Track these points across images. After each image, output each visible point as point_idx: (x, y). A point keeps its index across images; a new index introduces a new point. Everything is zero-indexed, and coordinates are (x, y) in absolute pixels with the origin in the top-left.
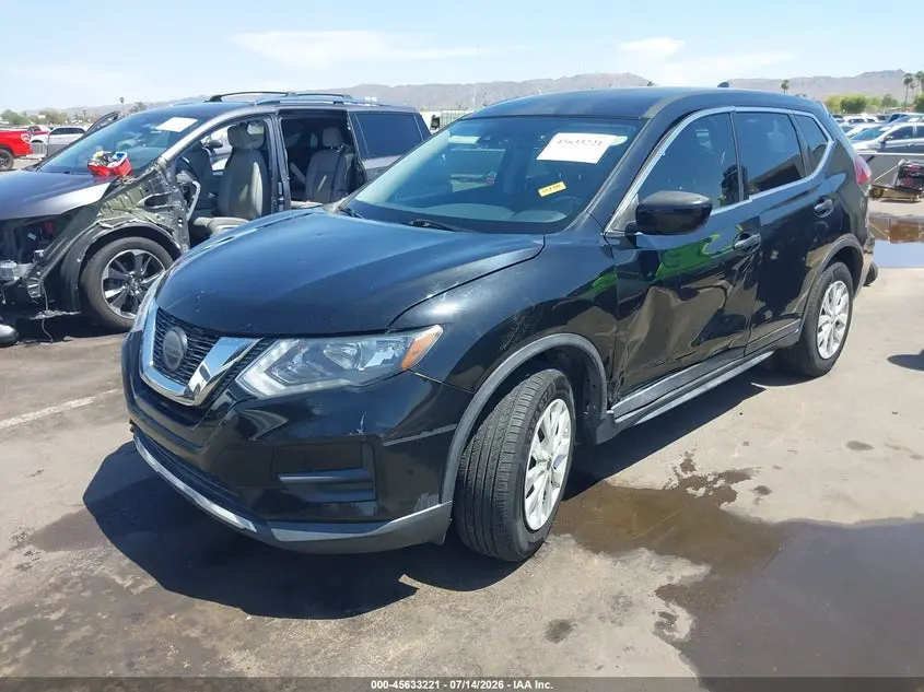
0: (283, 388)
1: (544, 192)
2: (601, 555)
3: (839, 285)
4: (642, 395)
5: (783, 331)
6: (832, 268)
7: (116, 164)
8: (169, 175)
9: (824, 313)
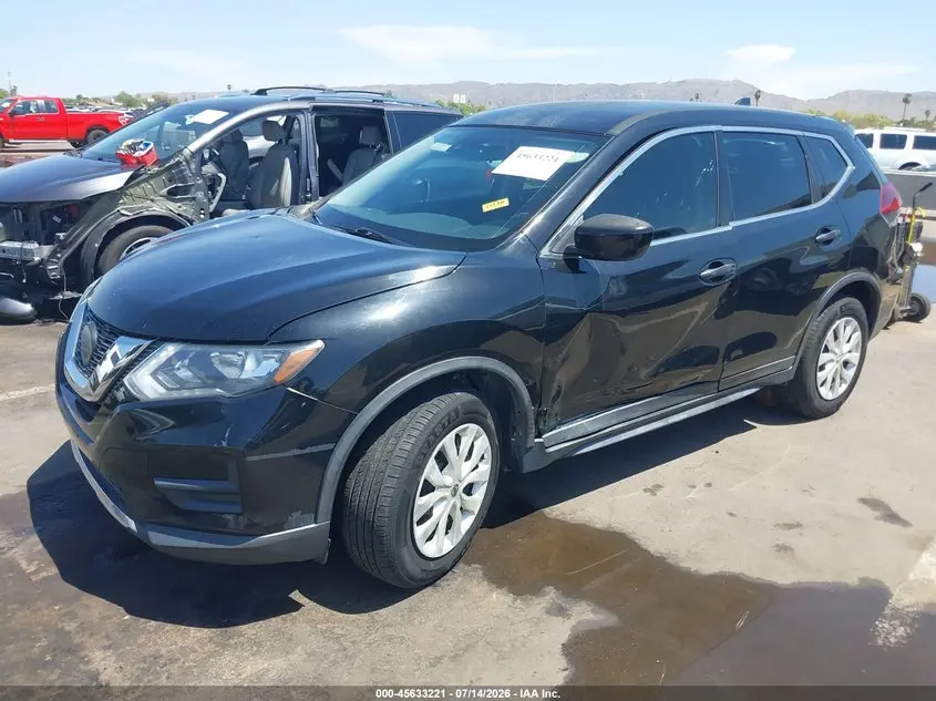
0: (162, 390)
1: (486, 208)
2: (504, 590)
3: (847, 323)
4: (584, 424)
5: (775, 366)
6: (840, 303)
7: (143, 153)
8: (193, 166)
9: (827, 350)
